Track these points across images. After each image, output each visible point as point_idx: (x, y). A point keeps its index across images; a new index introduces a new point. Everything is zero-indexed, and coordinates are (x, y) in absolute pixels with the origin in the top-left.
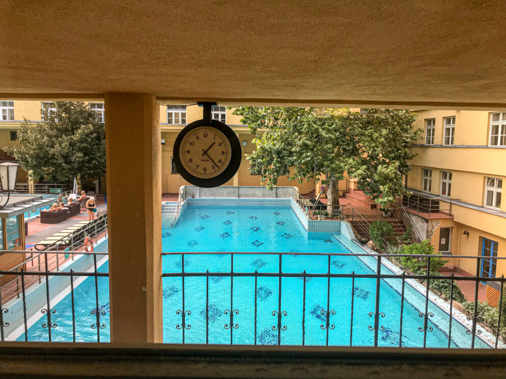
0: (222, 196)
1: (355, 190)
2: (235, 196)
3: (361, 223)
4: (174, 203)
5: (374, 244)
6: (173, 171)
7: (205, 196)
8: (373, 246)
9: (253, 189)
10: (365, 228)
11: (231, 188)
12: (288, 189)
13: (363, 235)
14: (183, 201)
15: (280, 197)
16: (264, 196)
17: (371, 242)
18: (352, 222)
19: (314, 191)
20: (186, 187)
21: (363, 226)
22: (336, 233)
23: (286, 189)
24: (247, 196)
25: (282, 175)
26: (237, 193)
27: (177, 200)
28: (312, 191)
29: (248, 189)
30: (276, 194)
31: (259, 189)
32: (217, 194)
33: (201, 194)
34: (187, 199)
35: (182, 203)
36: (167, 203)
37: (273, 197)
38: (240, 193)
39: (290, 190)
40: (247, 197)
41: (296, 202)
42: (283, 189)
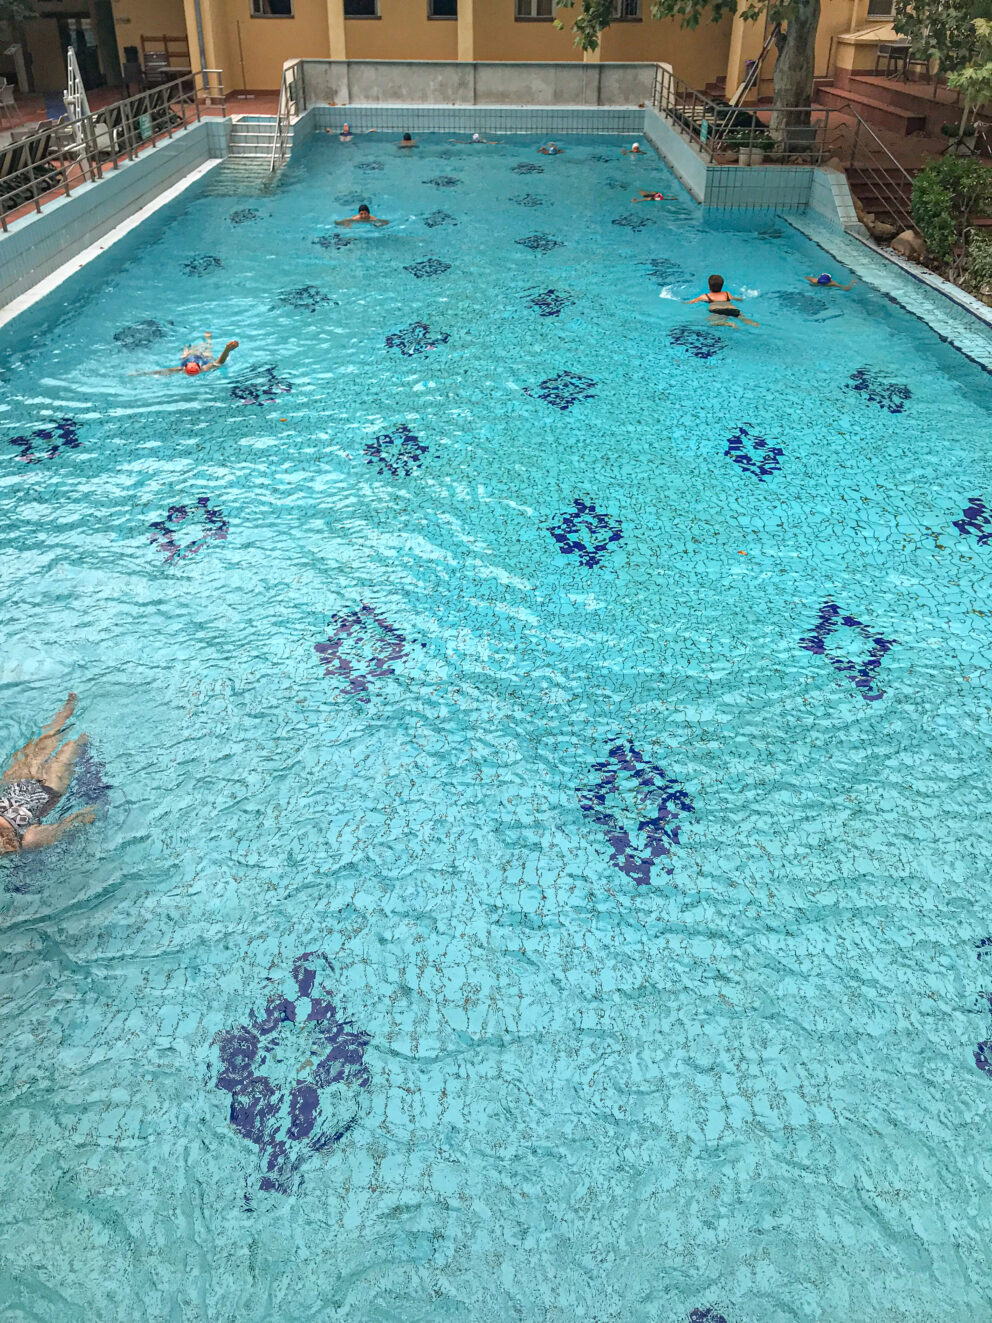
0: (424, 98)
1: (855, 73)
2: (464, 100)
3: (882, 177)
4: (269, 120)
5: (917, 243)
6: (257, 9)
7: (367, 97)
8: (913, 250)
9: (525, 73)
10: (894, 191)
11: (450, 70)
12: (640, 71)
13: (882, 216)
14: (297, 113)
15: (611, 102)
16: (558, 97)
17: (908, 235)
18: (850, 173)
19: (722, 80)
20: (301, 64)
21: (888, 185)
22: (794, 209)
23: (630, 73)
24: (502, 97)
25: (621, 20)
26: (471, 84)
27: (276, 111)
28: (713, 80)
29: (508, 71)
30: (599, 89)
31: (543, 72)
32: (404, 91)
33: (355, 89)
34: (310, 107)
35: (294, 120)
36: (243, 119)
37: (587, 102)
38: (481, 88)
39: (646, 76)
40: (503, 102)
41: (663, 114)
42: (621, 72)
